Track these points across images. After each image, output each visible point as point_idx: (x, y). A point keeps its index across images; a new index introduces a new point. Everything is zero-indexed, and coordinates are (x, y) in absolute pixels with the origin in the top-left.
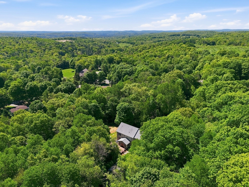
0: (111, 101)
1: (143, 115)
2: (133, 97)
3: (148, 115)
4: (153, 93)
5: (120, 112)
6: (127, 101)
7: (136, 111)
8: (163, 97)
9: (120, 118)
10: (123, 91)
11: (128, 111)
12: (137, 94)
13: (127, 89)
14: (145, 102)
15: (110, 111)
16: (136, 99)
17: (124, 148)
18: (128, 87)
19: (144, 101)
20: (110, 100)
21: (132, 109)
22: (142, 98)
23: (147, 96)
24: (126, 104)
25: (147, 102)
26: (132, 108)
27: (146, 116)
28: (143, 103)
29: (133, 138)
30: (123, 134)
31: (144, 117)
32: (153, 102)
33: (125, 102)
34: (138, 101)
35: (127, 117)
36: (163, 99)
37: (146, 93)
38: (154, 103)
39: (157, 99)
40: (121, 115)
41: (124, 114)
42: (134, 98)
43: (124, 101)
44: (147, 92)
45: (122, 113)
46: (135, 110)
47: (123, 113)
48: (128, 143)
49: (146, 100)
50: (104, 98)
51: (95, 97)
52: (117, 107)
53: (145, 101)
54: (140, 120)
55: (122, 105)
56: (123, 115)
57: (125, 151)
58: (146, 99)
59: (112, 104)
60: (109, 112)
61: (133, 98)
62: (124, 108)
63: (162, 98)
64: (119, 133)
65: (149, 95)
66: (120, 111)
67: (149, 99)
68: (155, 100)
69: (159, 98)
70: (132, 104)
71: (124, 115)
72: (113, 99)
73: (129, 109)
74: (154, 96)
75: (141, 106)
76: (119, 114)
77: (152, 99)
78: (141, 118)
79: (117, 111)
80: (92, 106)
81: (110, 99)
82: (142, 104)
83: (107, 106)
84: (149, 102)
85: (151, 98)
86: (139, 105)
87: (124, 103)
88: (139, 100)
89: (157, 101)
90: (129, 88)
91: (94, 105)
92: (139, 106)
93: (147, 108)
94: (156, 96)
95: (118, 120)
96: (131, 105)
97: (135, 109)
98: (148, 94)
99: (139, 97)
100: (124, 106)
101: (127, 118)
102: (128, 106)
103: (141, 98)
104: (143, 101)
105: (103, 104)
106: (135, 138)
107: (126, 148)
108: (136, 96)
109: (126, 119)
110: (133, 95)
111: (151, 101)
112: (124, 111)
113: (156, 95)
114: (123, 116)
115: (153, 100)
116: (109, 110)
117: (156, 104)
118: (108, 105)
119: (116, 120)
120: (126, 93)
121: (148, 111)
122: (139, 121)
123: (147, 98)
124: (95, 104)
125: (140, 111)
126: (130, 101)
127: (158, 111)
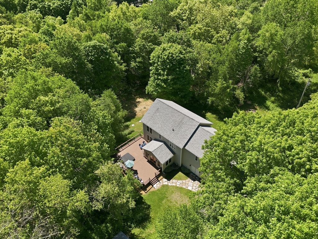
0: (143, 39)
1: (217, 80)
2: (199, 31)
3: (231, 81)
4: (250, 21)
5: (157, 70)
6: (181, 39)
7: (201, 69)
8: (277, 31)
9: (158, 85)
10: (176, 16)
11: (179, 68)
12: (207, 24)
13: (186, 9)
14: (226, 45)
15: (139, 62)
16: (205, 36)
17: (157, 169)
18: (188, 6)
19: (224, 41)
20: (140, 36)
21: (190, 62)
22: (218, 35)
23: (233, 29)
24: (176, 49)
25: (233, 45)
26: (191, 59)
27: (224, 82)
28: (221, 47)
29: (181, 147)
30: (157, 131)
31: (219, 84)
32: (247, 46)
33: (174, 42)
34: (209, 42)
35: (175, 83)
36: (278, 38)
37: (231, 22)
38: (251, 50)
39: (260, 39)
40: (159, 77)
41: (167, 75)
42: (199, 33)
43: (172, 40)
44: (233, 20)
45: (162, 72)
46: (199, 65)
47: (165, 73)
48: (168, 159)
49: (230, 39)
50: (128, 30)
51: (106, 26)
52: (152, 54)
53: (227, 42)
54: (207, 90)
55: (164, 49)
56: (165, 77)
57: (157, 177)
58: (228, 36)
59: (144, 45)
60: (136, 65)
61: (197, 34)
62: (168, 58)
63: (276, 35)
64: (148, 127)
65: (240, 26)
66: (158, 65)
67: (238, 36)
68: (253, 40)
69: (268, 34)
70: (190, 50)
71: (167, 79)
72: (148, 33)
73: (181, 62)
74: (253, 29)
75: (214, 56)
76: (156, 74)
77: (247, 36)
78: (210, 87)
79: (151, 65)
80: (89, 47)
81: (142, 32)
82: (219, 49)
83: (133, 52)
84: (236, 45)
85: (244, 35)
86: (210, 52)
87: (170, 44)
88: (212, 40)
89: (258, 43)
90: (191, 9)
91: (94, 47)
92: (210, 56)
93: (230, 61)
94: (259, 28)
95: (153, 90)
96: (190, 52)
97: (198, 63)
98: (236, 25)
99: (213, 32)
100: (169, 53)
101: (175, 86)
102: (181, 53)
103: (218, 33)
104: (220, 42)
105: (126, 44)
106: (186, 148)
107: (161, 170)
108: (205, 30)
109: (171, 89)
110: (197, 25)
111: (242, 44)
112: (166, 67)
113: (256, 27)
114: (165, 81)
115: (249, 40)
116: (138, 60)
117: (255, 51)
118: (136, 49)
119: (149, 88)
120: (183, 20)
121: (231, 68)
122: (205, 94)
123: (232, 34)
124: (98, 44)
125: (210, 68)
126: (189, 41)
127: (256, 69)
